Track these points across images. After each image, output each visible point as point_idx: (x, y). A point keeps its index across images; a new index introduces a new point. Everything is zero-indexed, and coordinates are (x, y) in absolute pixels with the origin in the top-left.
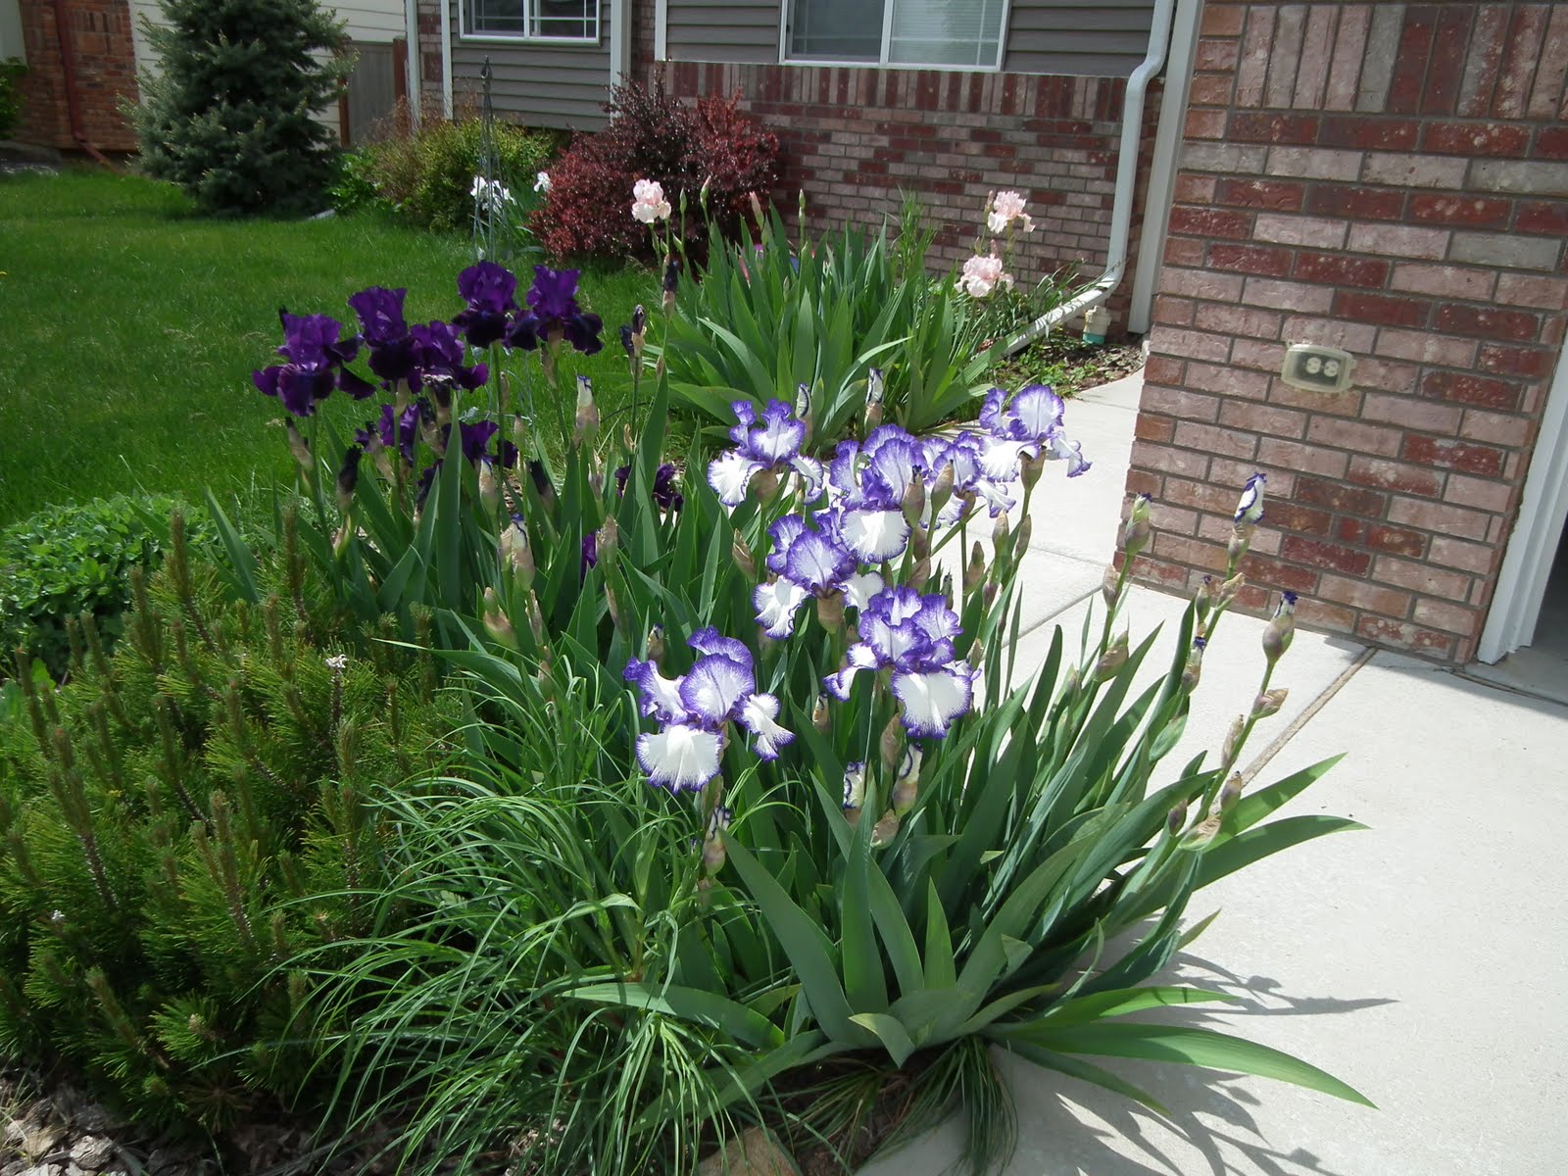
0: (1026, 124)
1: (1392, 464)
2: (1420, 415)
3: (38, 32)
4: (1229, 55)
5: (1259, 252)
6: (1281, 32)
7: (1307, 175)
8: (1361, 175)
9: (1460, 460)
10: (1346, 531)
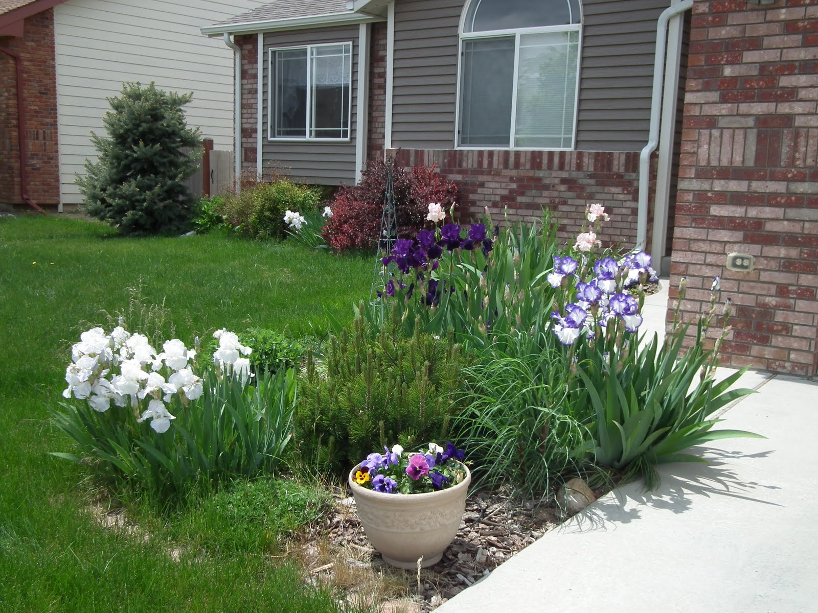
0: (588, 175)
1: (774, 298)
2: (782, 278)
3: (7, 141)
4: (694, 147)
5: (713, 220)
6: (713, 139)
7: (728, 190)
8: (749, 189)
9: (799, 294)
10: (759, 327)
